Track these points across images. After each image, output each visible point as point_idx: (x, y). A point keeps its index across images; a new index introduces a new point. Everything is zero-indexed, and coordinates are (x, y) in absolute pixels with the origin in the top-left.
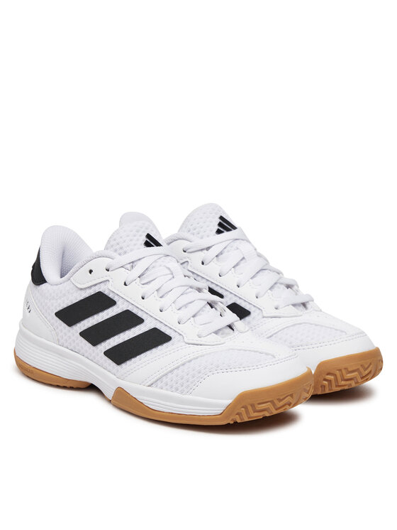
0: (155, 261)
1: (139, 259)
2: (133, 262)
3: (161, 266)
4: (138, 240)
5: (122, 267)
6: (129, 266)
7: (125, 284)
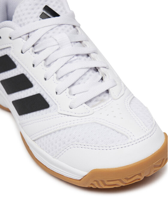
0: (47, 33)
1: (34, 31)
2: (28, 33)
3: (51, 37)
4: (35, 13)
5: (20, 37)
6: (25, 37)
7: (22, 52)
